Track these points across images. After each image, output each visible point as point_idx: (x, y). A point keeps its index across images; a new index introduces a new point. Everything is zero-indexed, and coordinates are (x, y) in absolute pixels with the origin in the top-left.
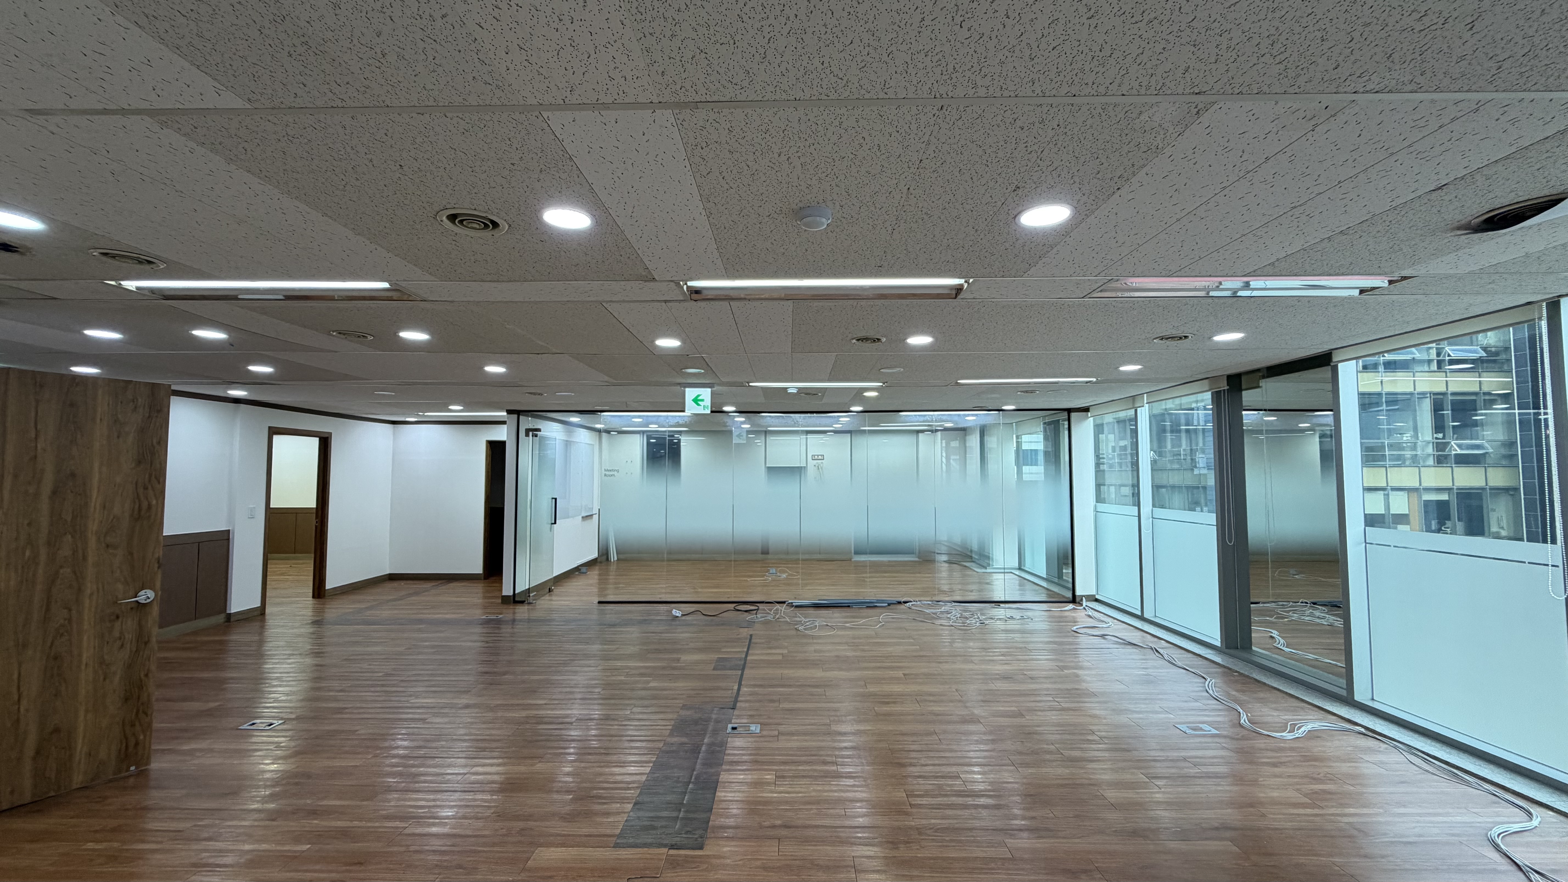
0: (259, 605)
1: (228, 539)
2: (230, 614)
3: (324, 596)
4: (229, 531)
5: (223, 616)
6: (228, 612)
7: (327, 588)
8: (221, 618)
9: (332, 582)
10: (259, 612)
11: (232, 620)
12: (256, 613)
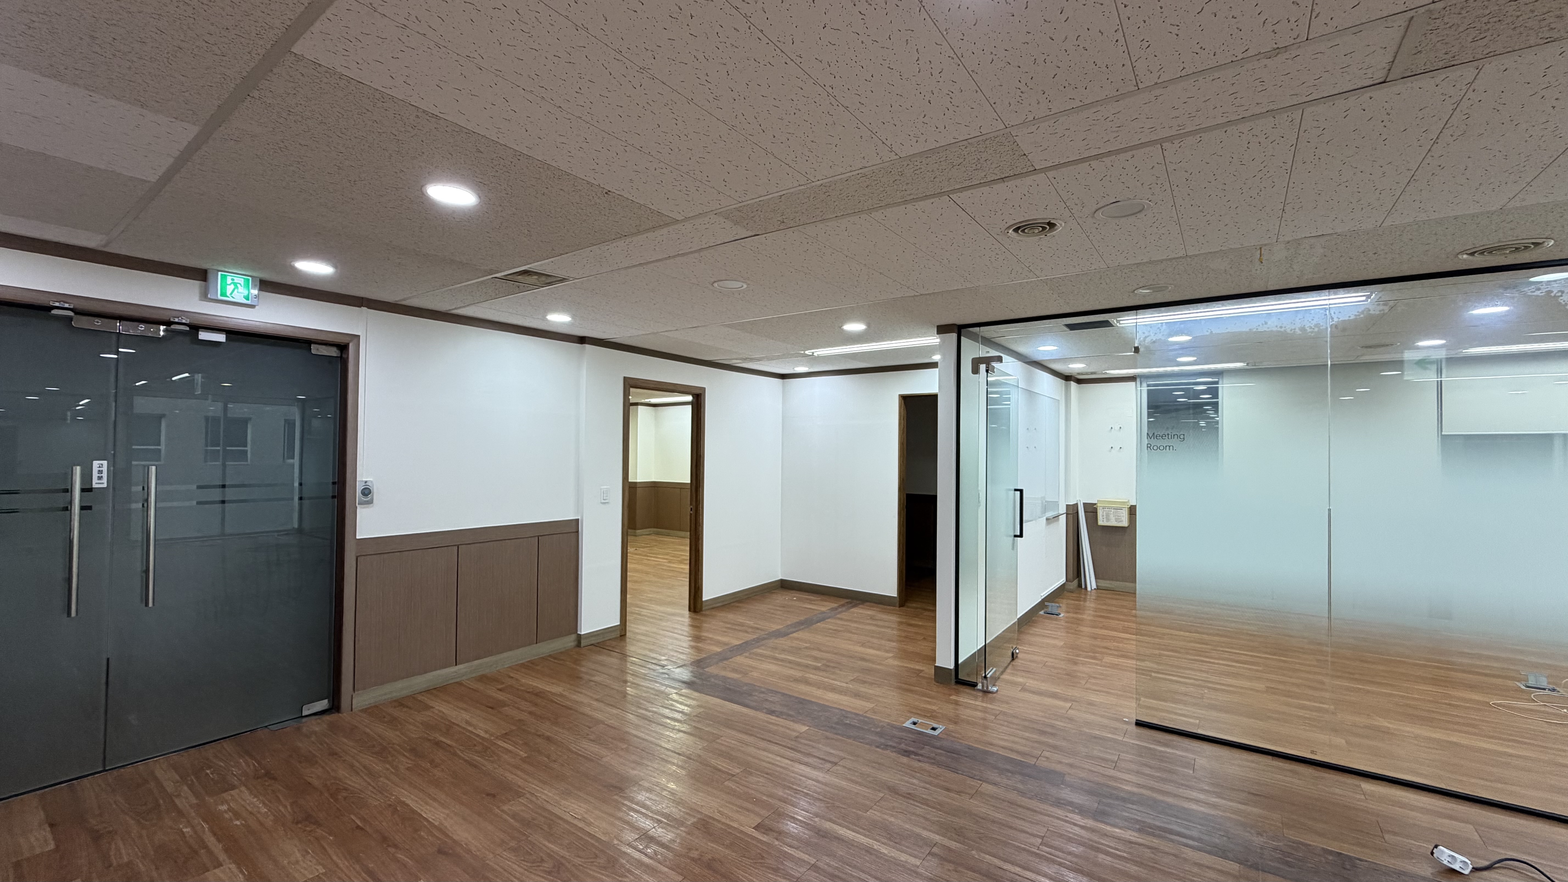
0: (619, 623)
1: (577, 532)
2: (580, 635)
3: (701, 610)
4: (577, 520)
5: (573, 637)
6: (579, 633)
7: (705, 598)
8: (568, 642)
9: (710, 592)
10: (618, 634)
11: (582, 645)
12: (613, 635)
